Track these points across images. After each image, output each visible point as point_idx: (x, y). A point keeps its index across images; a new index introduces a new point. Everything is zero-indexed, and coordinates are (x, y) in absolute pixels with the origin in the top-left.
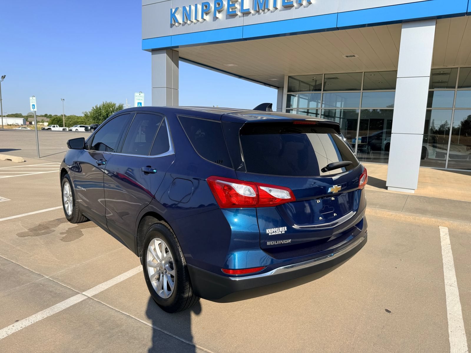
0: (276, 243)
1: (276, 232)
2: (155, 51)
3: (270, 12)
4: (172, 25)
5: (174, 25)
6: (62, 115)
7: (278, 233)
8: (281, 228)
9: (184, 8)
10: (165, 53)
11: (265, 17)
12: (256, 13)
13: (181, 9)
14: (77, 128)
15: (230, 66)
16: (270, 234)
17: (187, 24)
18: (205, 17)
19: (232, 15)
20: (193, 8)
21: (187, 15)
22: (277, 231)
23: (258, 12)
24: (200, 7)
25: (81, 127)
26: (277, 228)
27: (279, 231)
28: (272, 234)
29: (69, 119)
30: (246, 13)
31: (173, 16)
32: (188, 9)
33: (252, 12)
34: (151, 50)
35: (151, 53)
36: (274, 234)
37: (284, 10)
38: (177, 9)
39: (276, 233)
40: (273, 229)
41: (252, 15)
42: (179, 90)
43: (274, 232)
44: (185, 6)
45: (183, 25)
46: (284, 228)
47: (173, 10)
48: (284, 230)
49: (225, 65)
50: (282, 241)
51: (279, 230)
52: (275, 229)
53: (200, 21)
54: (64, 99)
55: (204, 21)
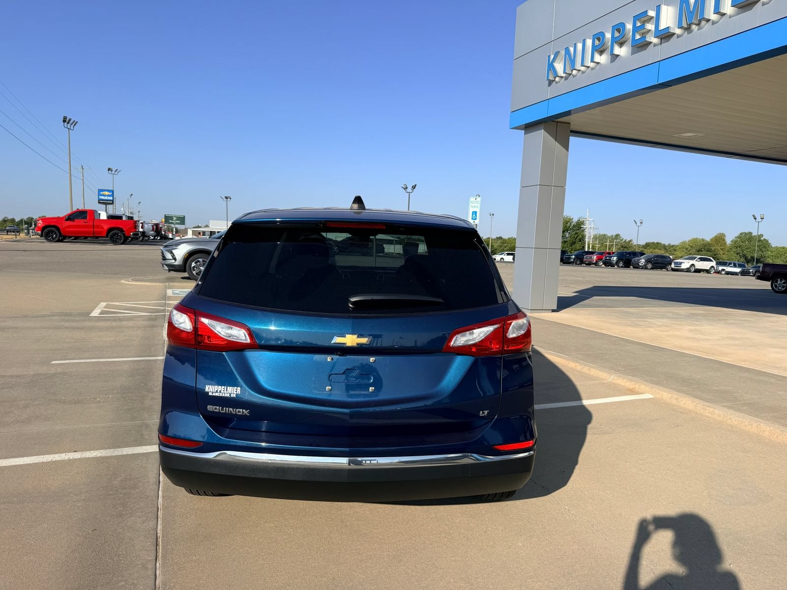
0: (222, 410)
1: (220, 392)
2: (529, 127)
3: (711, 24)
4: (550, 82)
5: (553, 81)
6: (489, 238)
7: (223, 395)
8: (231, 387)
9: (567, 50)
10: (542, 129)
11: (702, 35)
12: (685, 32)
13: (563, 52)
14: (502, 256)
15: (687, 137)
16: (210, 394)
17: (571, 75)
18: (597, 58)
19: (641, 46)
20: (580, 46)
21: (570, 60)
22: (222, 392)
23: (688, 29)
24: (589, 42)
25: (508, 254)
26: (223, 387)
27: (225, 392)
28: (214, 394)
29: (504, 243)
30: (666, 36)
31: (551, 67)
32: (572, 49)
33: (678, 31)
34: (524, 126)
35: (523, 132)
36: (217, 394)
37: (738, 14)
38: (557, 54)
39: (221, 395)
40: (216, 387)
41: (676, 37)
42: (567, 187)
43: (217, 392)
44: (568, 47)
45: (566, 79)
46: (237, 389)
47: (552, 57)
48: (236, 393)
49: (677, 136)
50: (231, 409)
51: (227, 391)
52: (220, 387)
53: (591, 66)
54: (493, 214)
55: (597, 66)
